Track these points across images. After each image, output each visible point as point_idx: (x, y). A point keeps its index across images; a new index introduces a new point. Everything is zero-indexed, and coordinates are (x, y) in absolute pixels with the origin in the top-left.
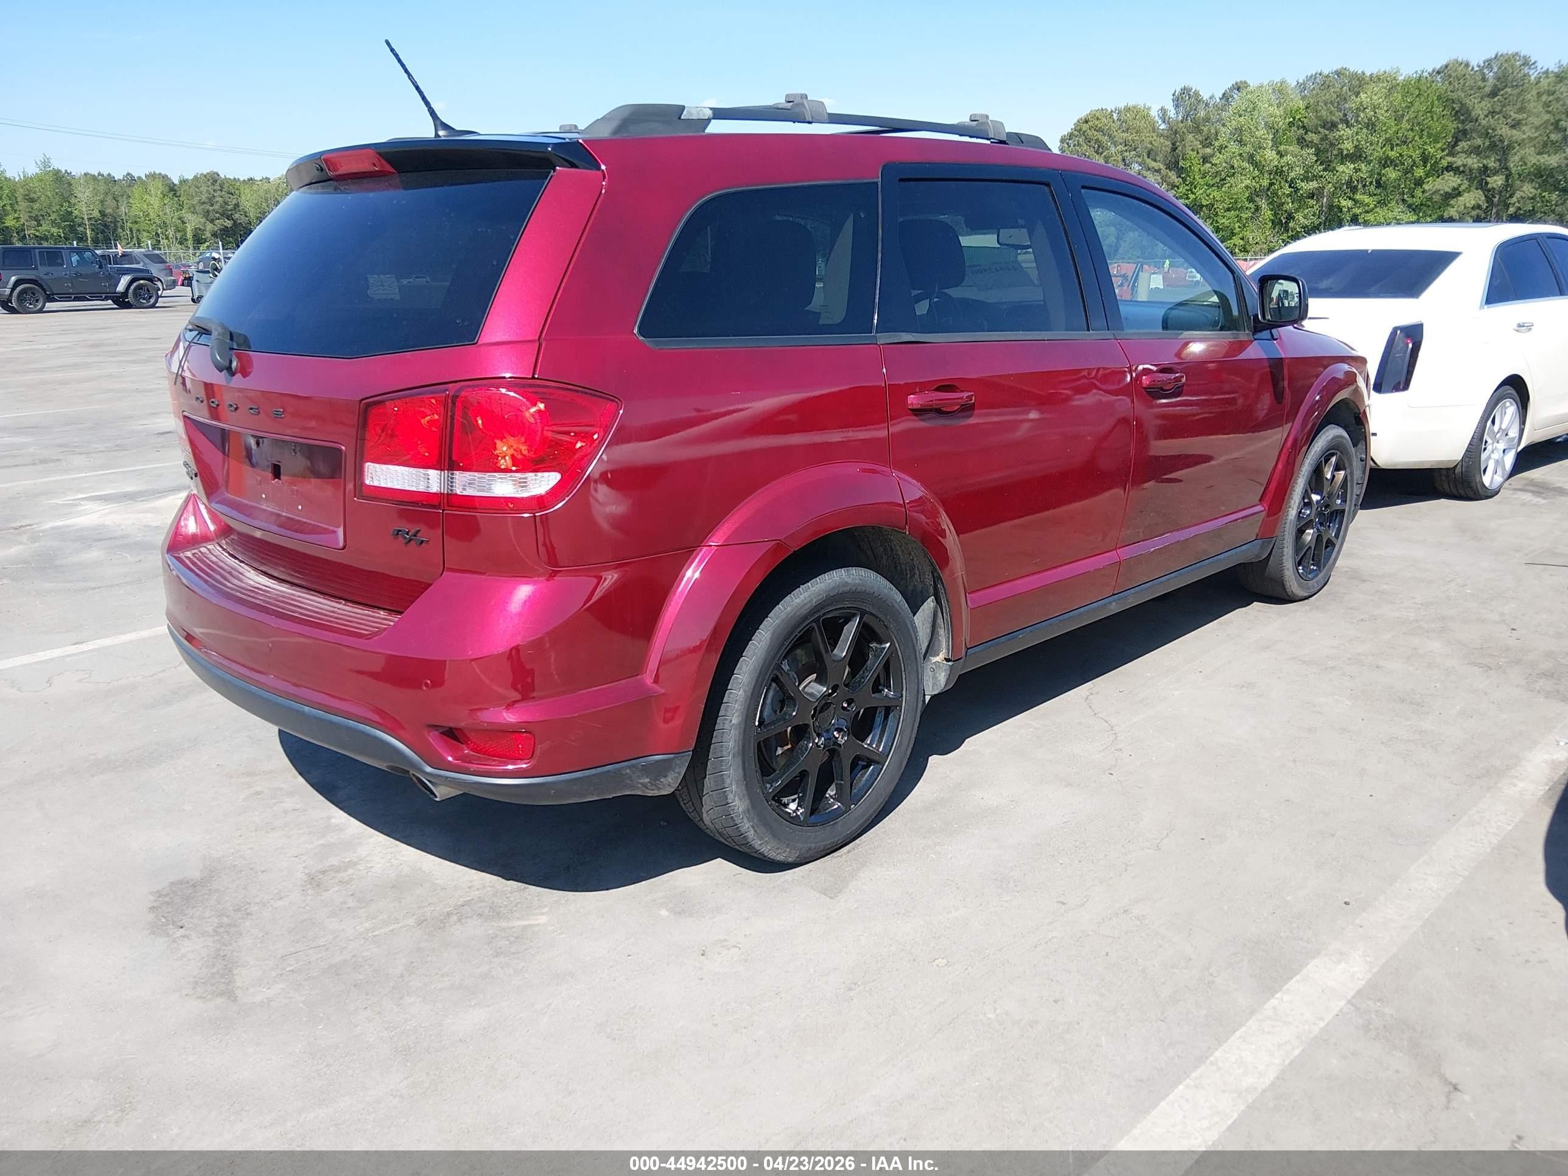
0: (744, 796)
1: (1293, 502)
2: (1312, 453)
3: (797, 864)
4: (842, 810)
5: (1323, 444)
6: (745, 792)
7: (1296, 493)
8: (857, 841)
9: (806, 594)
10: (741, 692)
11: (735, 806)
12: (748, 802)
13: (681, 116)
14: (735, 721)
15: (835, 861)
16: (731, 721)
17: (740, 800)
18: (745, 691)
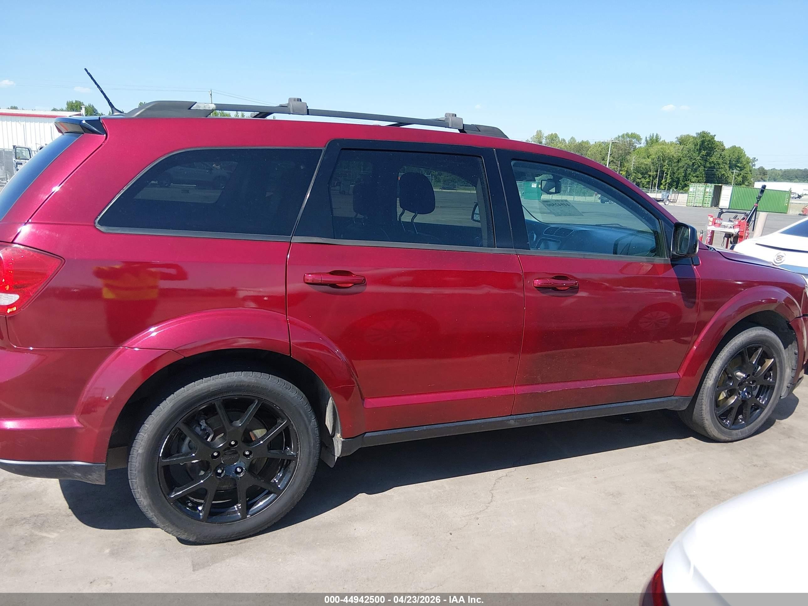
0: (146, 496)
1: (711, 375)
2: (732, 345)
3: (199, 543)
4: (239, 517)
5: (743, 339)
6: (147, 494)
7: (714, 370)
8: (252, 538)
9: (206, 384)
10: (146, 435)
11: (142, 501)
12: (149, 500)
13: (191, 107)
14: (140, 451)
15: (230, 547)
16: (138, 451)
17: (144, 498)
18: (148, 435)
